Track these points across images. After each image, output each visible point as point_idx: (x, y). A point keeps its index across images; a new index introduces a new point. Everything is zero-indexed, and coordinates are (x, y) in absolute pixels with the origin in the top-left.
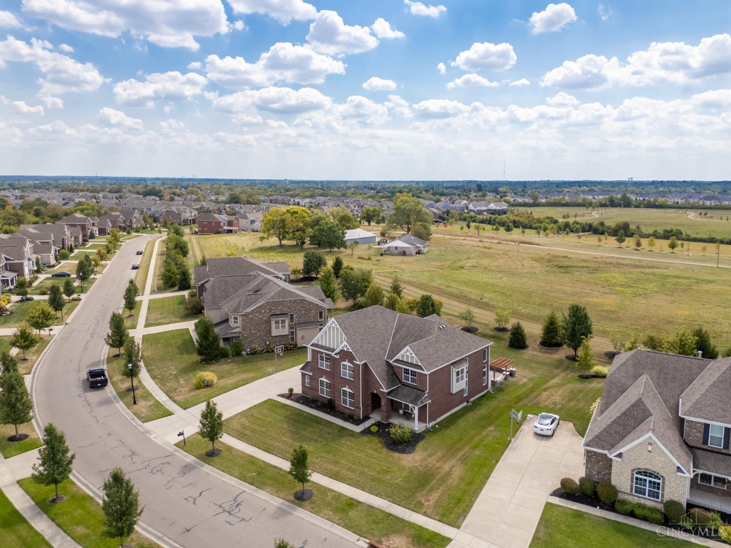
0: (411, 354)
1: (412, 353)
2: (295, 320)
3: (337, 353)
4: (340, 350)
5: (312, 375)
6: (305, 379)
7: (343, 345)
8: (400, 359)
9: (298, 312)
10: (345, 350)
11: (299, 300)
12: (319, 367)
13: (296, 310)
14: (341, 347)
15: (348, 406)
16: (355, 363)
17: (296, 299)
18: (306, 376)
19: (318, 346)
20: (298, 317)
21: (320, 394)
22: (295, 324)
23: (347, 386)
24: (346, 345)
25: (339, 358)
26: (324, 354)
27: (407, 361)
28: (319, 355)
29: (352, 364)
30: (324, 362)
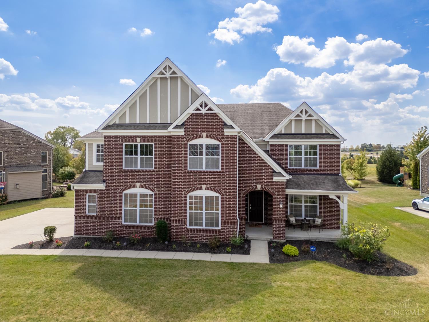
0: (310, 116)
1: (314, 114)
2: (4, 160)
3: (180, 124)
4: (189, 115)
5: (104, 188)
6: (86, 203)
7: (197, 104)
8: (283, 132)
9: (9, 149)
10: (204, 114)
11: (11, 131)
12: (124, 168)
13: (6, 147)
14: (191, 110)
15: (204, 227)
16: (225, 136)
17: (7, 130)
18: (87, 194)
19: (123, 126)
20: (10, 157)
21: (125, 222)
22: (4, 168)
23: (203, 185)
24: (205, 103)
25: (183, 134)
26: (138, 139)
27: (296, 133)
28: (124, 144)
29: (217, 139)
30: (139, 156)
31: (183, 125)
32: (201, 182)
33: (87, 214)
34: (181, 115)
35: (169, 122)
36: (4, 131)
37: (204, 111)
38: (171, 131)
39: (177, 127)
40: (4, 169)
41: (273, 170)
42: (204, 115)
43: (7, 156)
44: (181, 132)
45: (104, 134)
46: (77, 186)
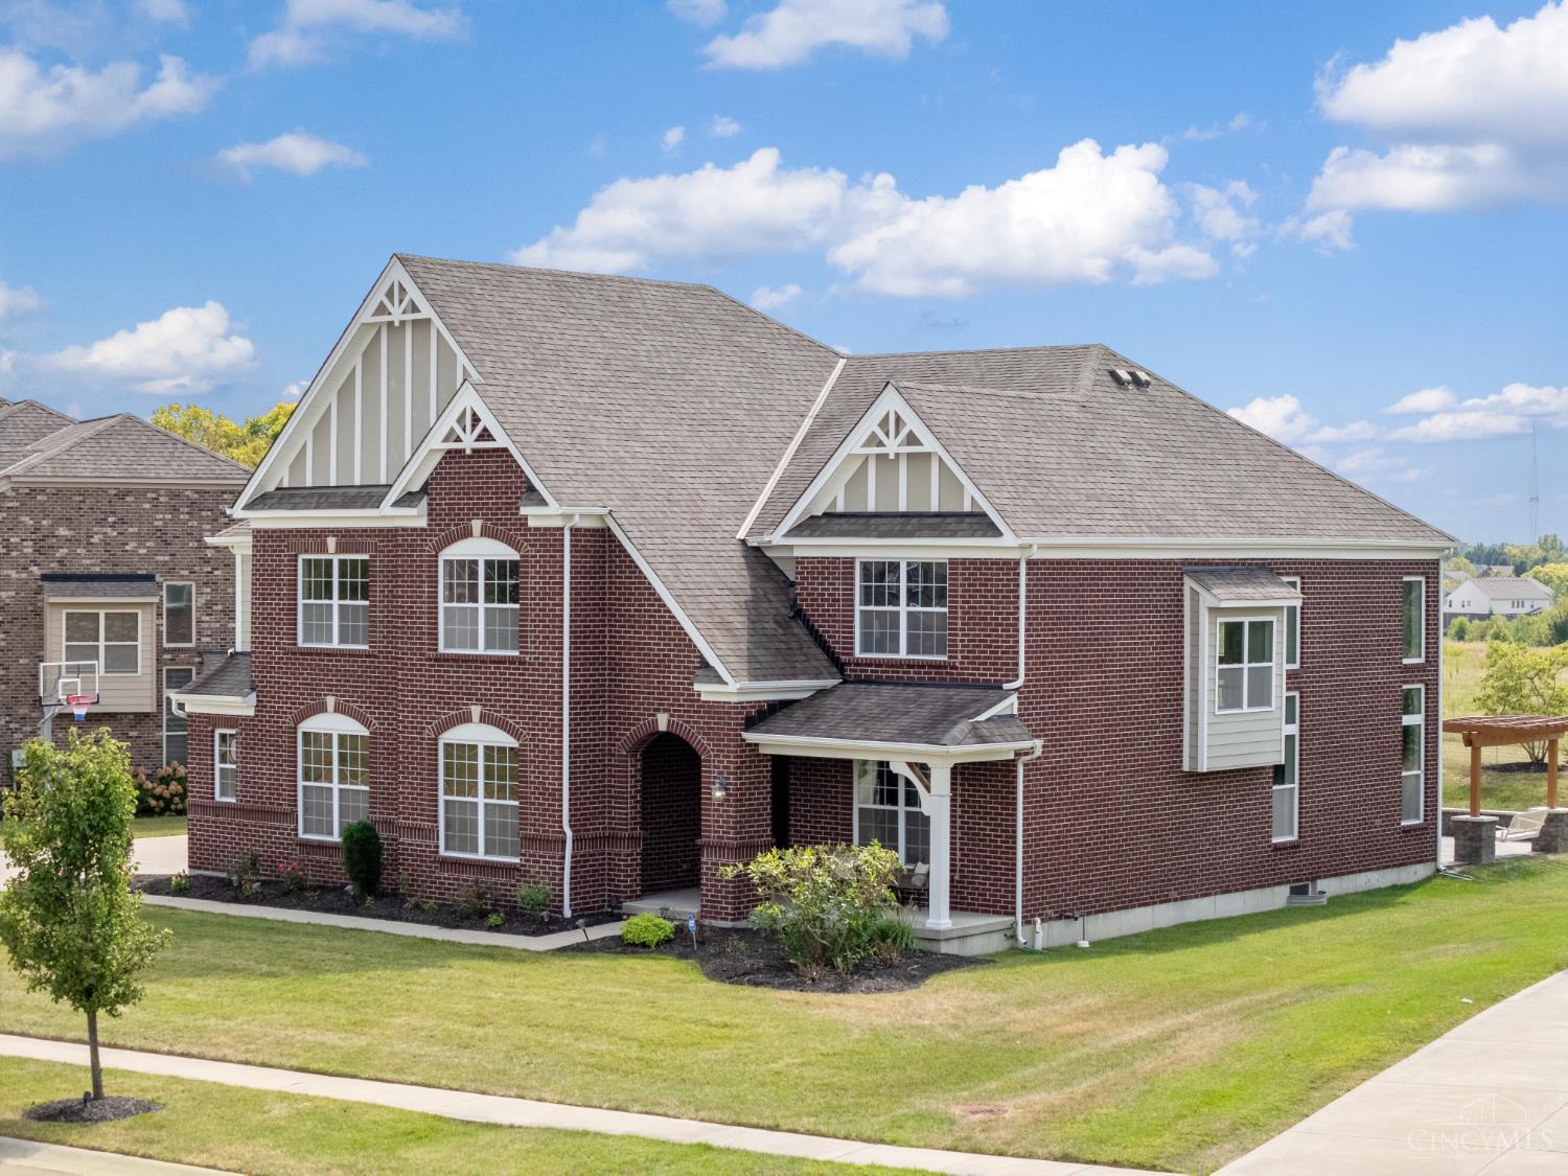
0: (912, 439)
1: (922, 433)
2: (199, 622)
3: (416, 487)
4: (438, 458)
5: (251, 712)
6: (213, 760)
7: (450, 421)
8: (840, 508)
9: (216, 573)
10: (468, 452)
11: (223, 492)
12: (301, 643)
13: (207, 561)
14: (437, 443)
15: (481, 855)
16: (530, 529)
17: (208, 488)
18: (218, 731)
19: (292, 496)
20: (220, 608)
21: (305, 832)
22: (200, 654)
23: (473, 707)
24: (474, 414)
25: (423, 523)
26: (331, 542)
27: (881, 510)
28: (301, 558)
29: (510, 542)
30: (336, 602)
31: (424, 490)
32: (472, 696)
33: (218, 798)
34: (413, 455)
35: (383, 481)
36: (197, 492)
37: (469, 443)
38: (387, 515)
39: (408, 499)
40: (197, 660)
41: (701, 657)
42: (469, 457)
43: (209, 605)
44: (415, 517)
45: (255, 525)
46: (193, 703)
